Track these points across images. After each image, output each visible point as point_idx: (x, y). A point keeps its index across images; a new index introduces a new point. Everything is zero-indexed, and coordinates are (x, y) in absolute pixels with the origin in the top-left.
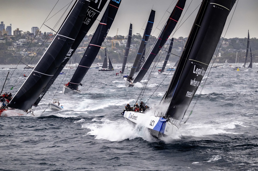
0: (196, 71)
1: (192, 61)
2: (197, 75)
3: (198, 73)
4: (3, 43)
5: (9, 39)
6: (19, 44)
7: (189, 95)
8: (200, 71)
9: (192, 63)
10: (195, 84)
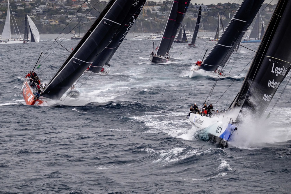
0: (276, 70)
1: (270, 58)
2: (277, 75)
3: (278, 73)
4: (21, 9)
5: (28, 6)
6: (39, 10)
7: (267, 99)
8: (280, 70)
9: (270, 60)
10: (274, 86)
